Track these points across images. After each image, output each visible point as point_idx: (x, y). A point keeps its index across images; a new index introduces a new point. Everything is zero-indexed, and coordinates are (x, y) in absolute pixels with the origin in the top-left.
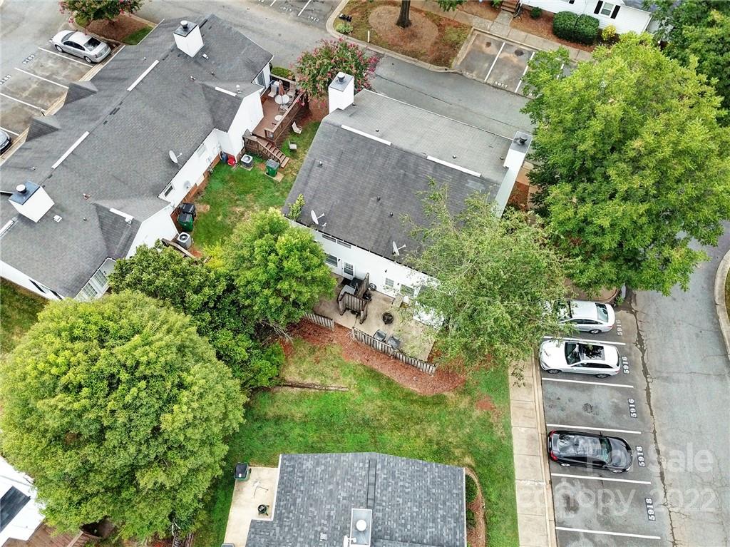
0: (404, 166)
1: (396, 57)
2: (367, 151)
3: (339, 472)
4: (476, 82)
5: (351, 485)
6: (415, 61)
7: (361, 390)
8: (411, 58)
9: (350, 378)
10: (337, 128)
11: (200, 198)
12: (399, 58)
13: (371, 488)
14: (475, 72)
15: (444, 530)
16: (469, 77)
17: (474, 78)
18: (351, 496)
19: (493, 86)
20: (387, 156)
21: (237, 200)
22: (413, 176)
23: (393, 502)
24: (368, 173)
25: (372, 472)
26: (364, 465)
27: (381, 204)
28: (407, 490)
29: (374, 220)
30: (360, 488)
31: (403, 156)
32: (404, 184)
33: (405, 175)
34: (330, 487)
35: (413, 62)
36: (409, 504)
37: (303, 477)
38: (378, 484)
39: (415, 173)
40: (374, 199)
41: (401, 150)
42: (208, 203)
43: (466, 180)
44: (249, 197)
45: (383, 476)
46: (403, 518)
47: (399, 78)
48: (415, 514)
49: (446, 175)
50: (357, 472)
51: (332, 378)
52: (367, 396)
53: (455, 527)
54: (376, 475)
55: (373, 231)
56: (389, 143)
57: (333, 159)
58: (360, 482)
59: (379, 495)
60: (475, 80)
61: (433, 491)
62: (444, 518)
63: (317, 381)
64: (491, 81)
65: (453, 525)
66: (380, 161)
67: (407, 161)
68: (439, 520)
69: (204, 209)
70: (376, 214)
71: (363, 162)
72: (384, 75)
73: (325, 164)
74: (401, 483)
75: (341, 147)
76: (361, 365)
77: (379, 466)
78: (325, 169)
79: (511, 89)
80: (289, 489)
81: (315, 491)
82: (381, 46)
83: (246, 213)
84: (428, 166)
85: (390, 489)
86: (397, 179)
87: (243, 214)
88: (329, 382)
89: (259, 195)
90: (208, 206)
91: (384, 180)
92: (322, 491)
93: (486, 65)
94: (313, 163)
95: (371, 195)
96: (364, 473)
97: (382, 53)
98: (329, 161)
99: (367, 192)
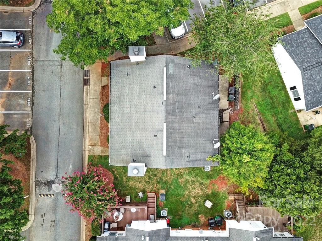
0: (174, 111)
1: (34, 173)
2: (173, 134)
3: (310, 83)
4: (33, 117)
5: (314, 75)
6: (33, 160)
7: (252, 98)
8: (31, 163)
9: (249, 104)
10: (167, 158)
11: (197, 224)
12: (34, 170)
13: (314, 66)
14: (25, 120)
15: (306, 37)
16: (31, 122)
17: (30, 119)
18: (318, 74)
19: (33, 106)
20: (172, 122)
21: (188, 204)
22: (177, 104)
23: (312, 57)
24: (183, 129)
25: (308, 68)
26: (306, 73)
27: (196, 115)
28: (304, 54)
29: (204, 116)
30: (315, 71)
31: (169, 114)
32: (182, 107)
33: (178, 109)
34: (316, 84)
35: (34, 160)
36: (308, 51)
37: (314, 97)
38: (311, 64)
39: (175, 104)
40: (194, 120)
41: (166, 116)
42: (198, 218)
43: (170, 74)
44: (183, 199)
45: (306, 64)
46: (315, 51)
47: (53, 163)
48: (310, 48)
49: (171, 86)
50: (309, 75)
51: (253, 112)
52: (253, 94)
53: (302, 34)
54: (309, 66)
55: (209, 114)
56: (165, 124)
57: (183, 151)
58: (313, 72)
59: (315, 62)
60: (32, 119)
61: (295, 45)
62: (302, 38)
63: (257, 118)
64: (30, 109)
65: (301, 35)
66: (175, 125)
67: (170, 110)
68: (304, 40)
69: (202, 217)
70: (201, 115)
71: (179, 134)
72: (54, 173)
73: (187, 155)
74: (303, 57)
75: (176, 150)
76: (242, 102)
77: (304, 67)
78: (190, 153)
79: (30, 95)
80: (319, 101)
81: (318, 90)
82: (29, 186)
83: (193, 195)
84: (169, 98)
85: (309, 60)
86: (181, 112)
87: (195, 197)
88: (255, 113)
89: (178, 195)
90: (200, 216)
91: (184, 119)
92: (318, 87)
93: (15, 116)
94: (189, 161)
95: (193, 122)
96: (309, 72)
97: (34, 183)
98: (185, 153)
99: (192, 125)
